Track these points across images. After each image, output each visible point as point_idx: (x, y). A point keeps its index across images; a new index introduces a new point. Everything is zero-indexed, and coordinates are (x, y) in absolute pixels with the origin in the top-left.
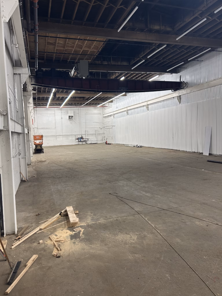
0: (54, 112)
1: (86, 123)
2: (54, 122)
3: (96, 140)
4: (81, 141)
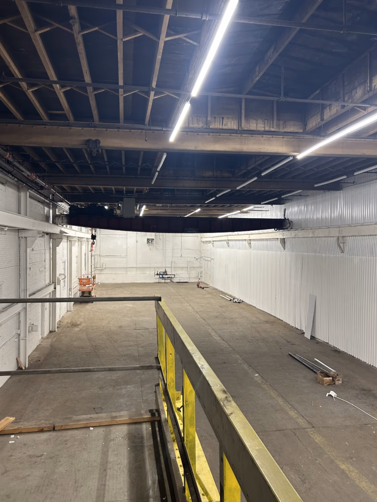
1: (173, 249)
2: (125, 247)
3: (187, 276)
4: (163, 278)
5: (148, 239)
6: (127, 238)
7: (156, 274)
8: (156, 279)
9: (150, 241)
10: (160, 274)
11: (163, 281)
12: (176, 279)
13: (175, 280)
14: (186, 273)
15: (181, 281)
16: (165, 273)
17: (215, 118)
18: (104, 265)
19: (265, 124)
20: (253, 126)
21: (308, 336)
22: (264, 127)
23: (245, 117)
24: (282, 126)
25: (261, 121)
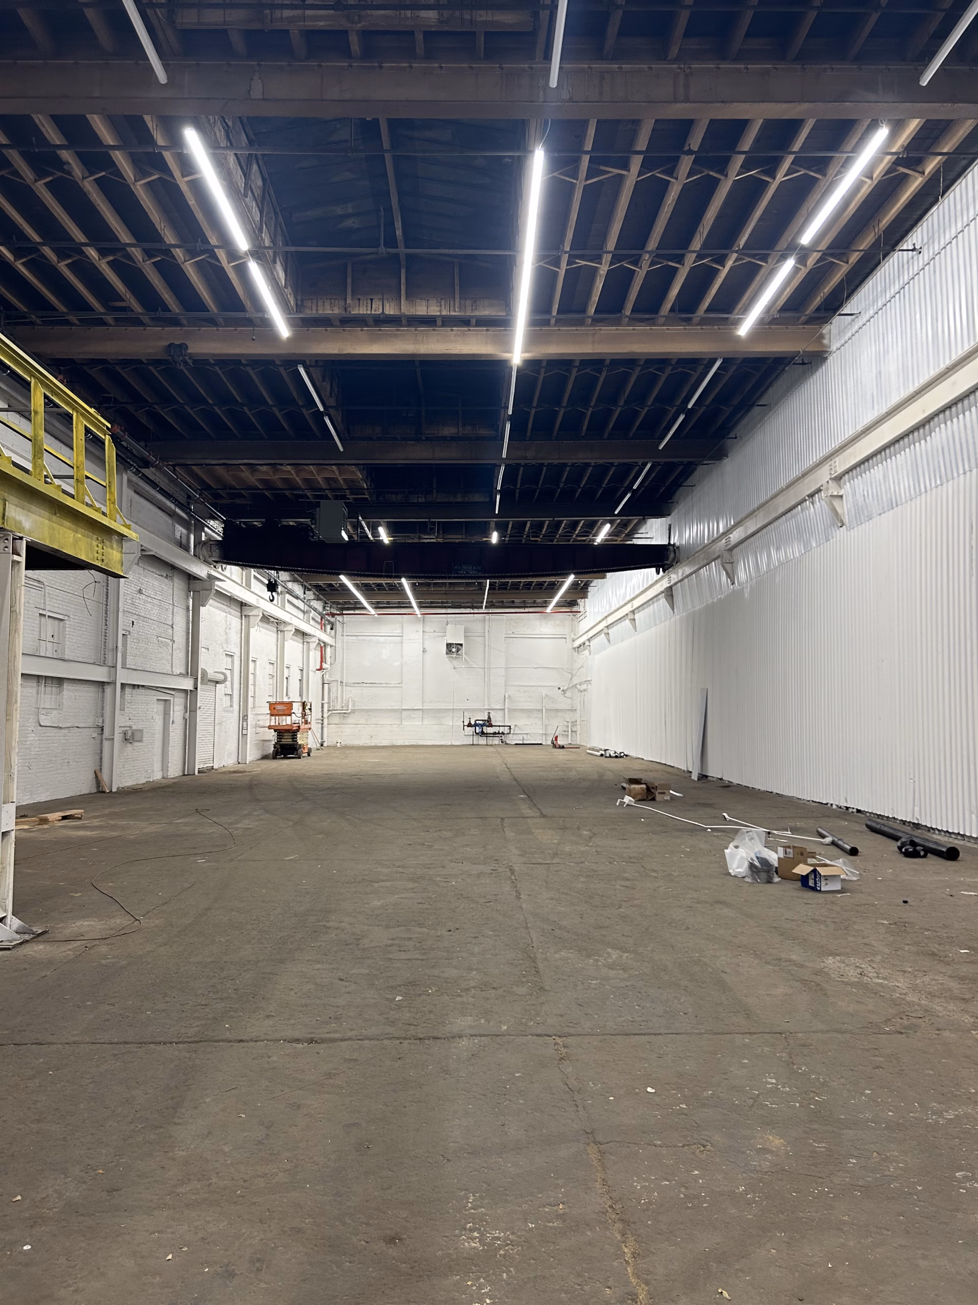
0: (399, 631)
1: (506, 669)
2: (397, 664)
3: (541, 732)
4: (483, 733)
5: (449, 646)
6: (402, 642)
7: (466, 723)
8: (465, 737)
9: (454, 650)
10: (476, 725)
11: (482, 741)
12: (515, 737)
13: (512, 740)
14: (539, 723)
15: (525, 742)
16: (488, 723)
17: (359, 299)
18: (350, 704)
19: (441, 306)
20: (422, 309)
21: (695, 777)
22: (440, 311)
23: (407, 297)
24: (470, 308)
25: (435, 302)
